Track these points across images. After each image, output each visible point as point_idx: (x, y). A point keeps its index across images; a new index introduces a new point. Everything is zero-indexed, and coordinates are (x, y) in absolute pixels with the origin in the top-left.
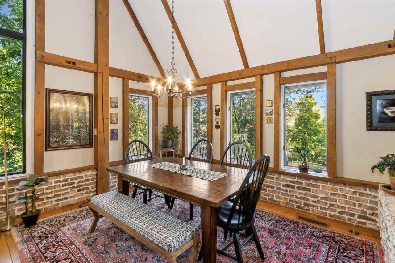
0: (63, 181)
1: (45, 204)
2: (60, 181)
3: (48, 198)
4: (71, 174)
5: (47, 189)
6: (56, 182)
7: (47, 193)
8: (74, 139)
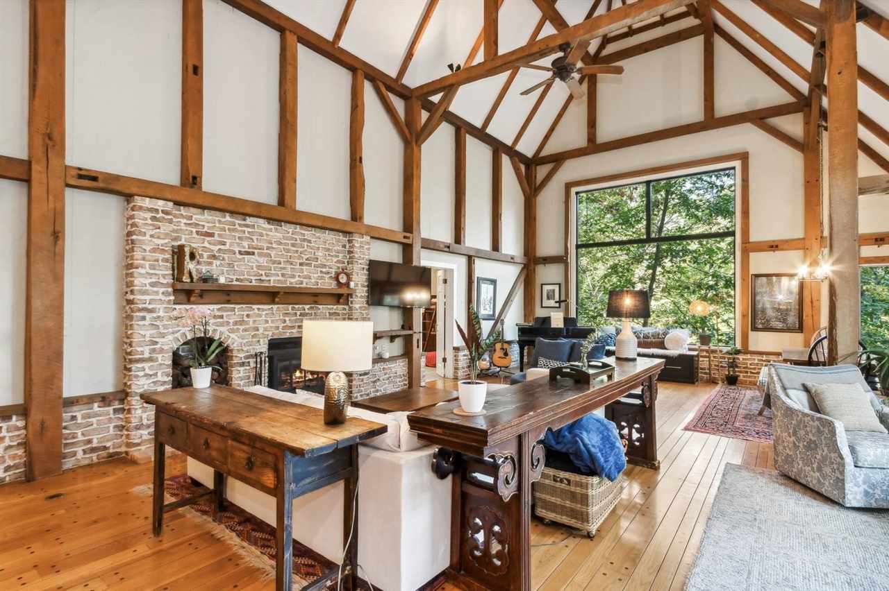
0: (764, 361)
1: (749, 377)
2: (762, 360)
3: (751, 373)
4: (773, 356)
5: (751, 365)
6: (759, 360)
7: (751, 368)
8: (780, 322)
